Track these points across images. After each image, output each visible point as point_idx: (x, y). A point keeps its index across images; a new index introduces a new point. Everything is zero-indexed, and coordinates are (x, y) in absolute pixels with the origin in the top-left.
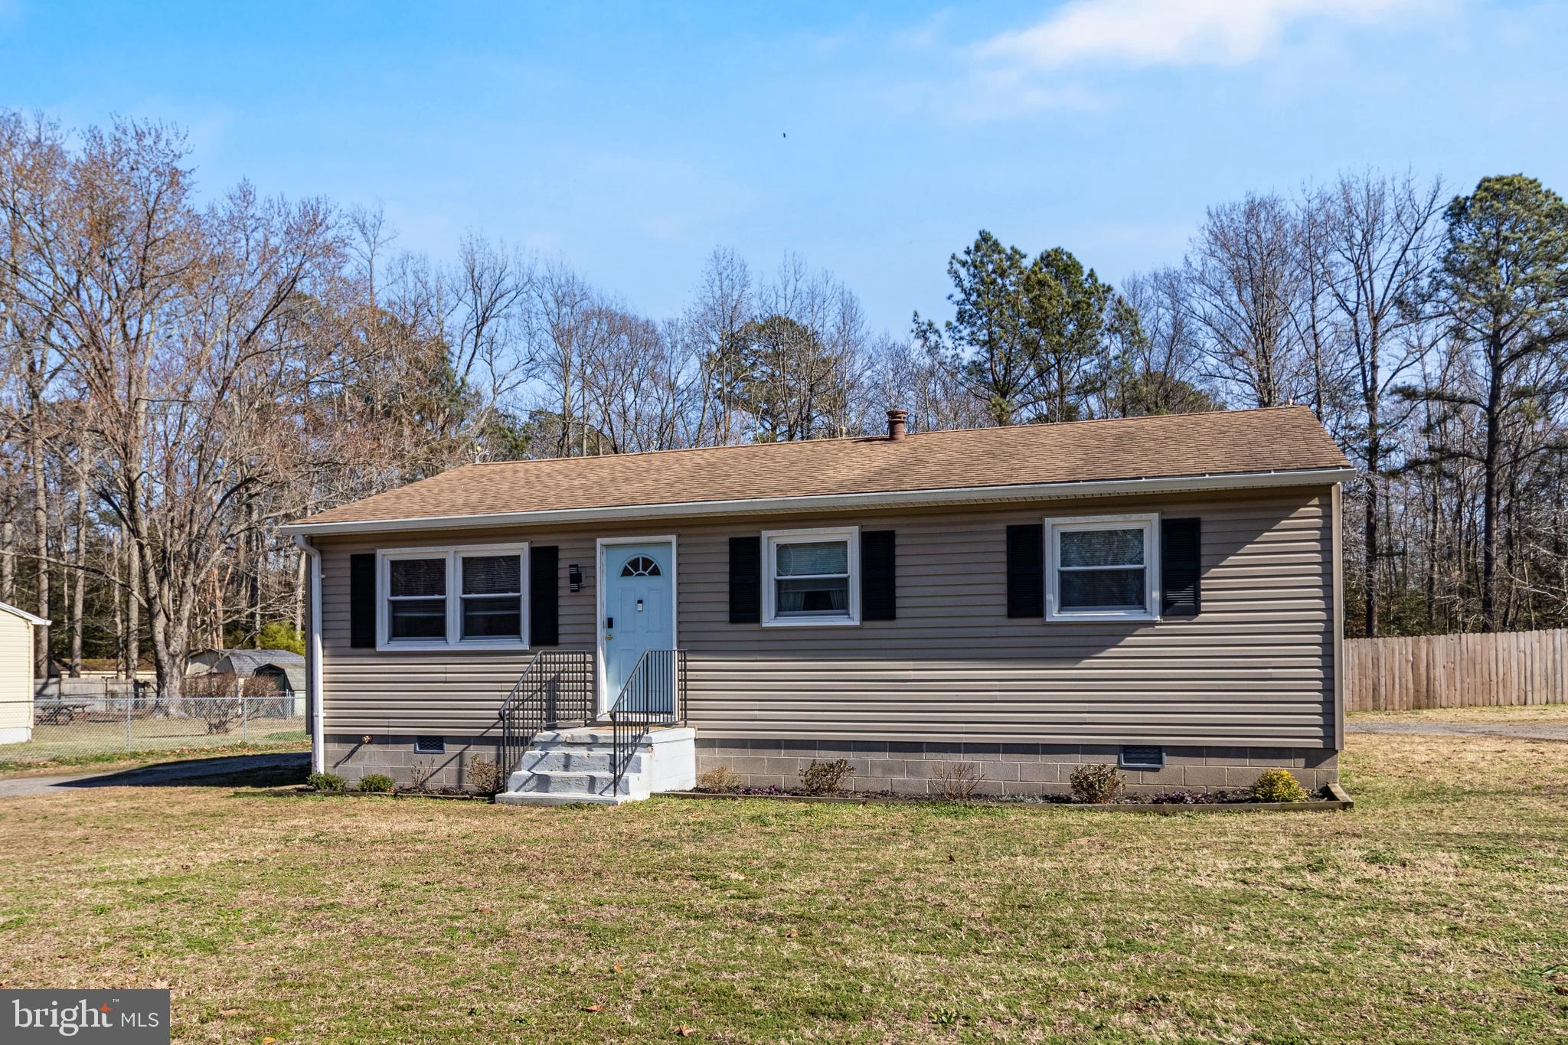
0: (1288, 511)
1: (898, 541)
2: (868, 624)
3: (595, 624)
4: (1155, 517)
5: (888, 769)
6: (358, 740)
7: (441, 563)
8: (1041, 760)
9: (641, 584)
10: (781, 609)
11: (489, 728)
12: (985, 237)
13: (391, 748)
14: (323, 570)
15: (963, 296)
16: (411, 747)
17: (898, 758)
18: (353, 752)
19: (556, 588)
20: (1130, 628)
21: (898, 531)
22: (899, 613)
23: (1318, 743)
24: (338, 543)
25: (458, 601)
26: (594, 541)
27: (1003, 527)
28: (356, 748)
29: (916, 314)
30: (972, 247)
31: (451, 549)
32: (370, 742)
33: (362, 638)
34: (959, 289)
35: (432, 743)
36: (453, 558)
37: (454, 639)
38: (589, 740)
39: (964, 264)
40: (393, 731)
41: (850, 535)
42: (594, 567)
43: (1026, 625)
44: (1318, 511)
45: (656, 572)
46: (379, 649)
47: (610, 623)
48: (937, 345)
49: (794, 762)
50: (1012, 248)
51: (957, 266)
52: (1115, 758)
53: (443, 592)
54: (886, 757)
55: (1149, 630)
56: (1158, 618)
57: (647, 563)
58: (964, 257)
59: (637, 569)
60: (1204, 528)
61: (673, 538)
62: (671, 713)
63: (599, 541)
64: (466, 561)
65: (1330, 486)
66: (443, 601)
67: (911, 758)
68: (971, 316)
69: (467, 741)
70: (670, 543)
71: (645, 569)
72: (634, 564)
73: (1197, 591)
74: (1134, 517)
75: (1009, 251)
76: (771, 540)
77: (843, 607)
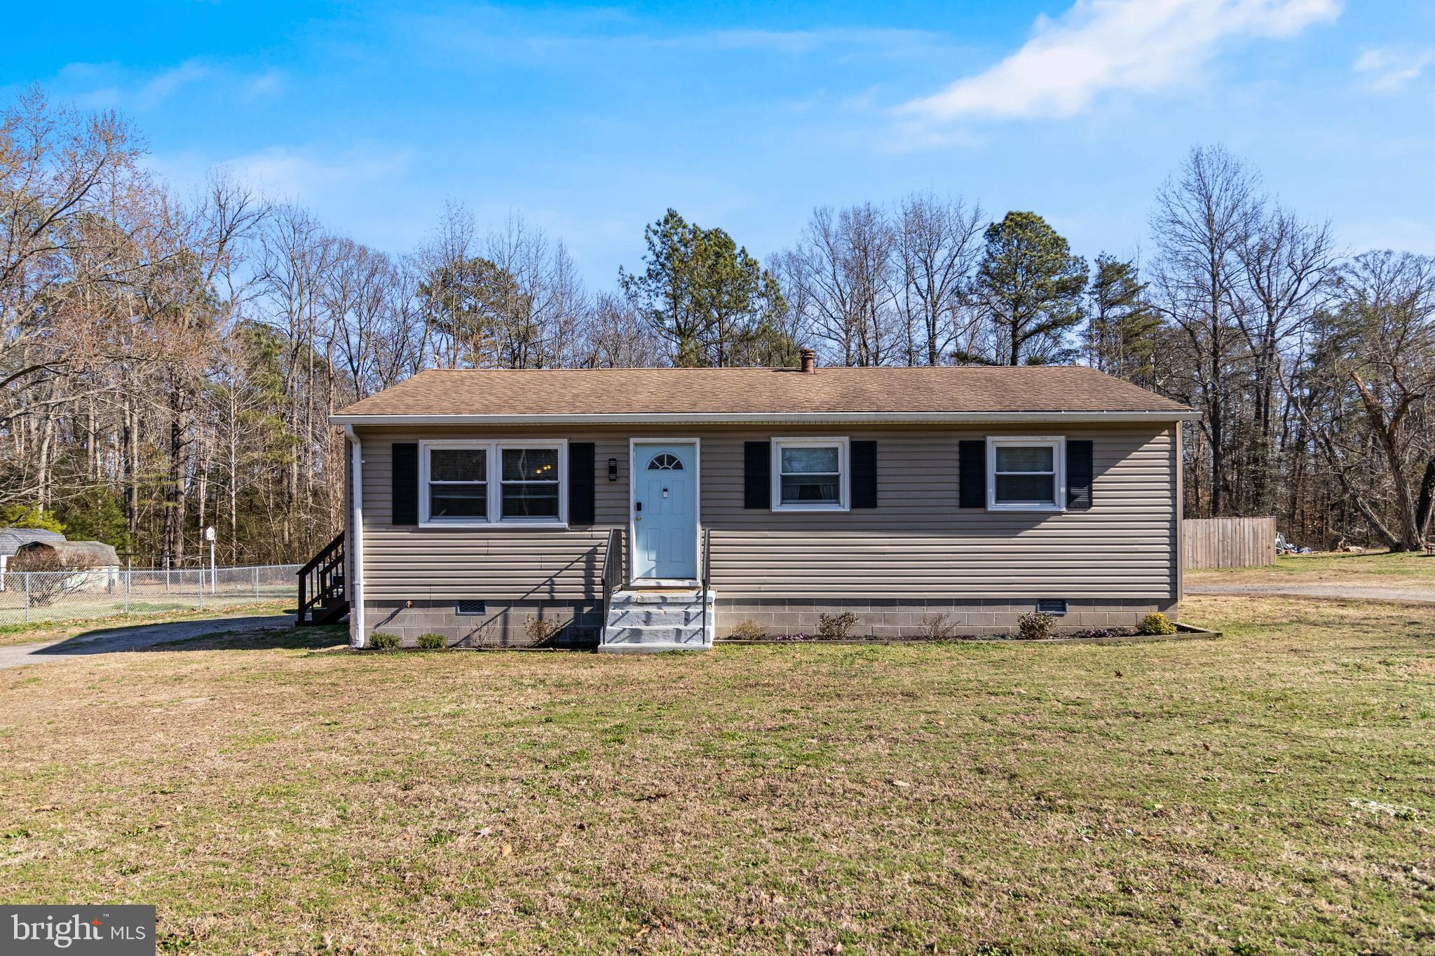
0: (1148, 439)
1: (879, 449)
2: (856, 511)
3: (628, 508)
4: (1062, 439)
5: (869, 619)
6: (401, 605)
7: (482, 453)
8: (982, 610)
9: (666, 476)
10: (785, 498)
11: (529, 593)
12: (672, 214)
13: (432, 611)
14: (363, 456)
15: (654, 258)
16: (452, 610)
17: (878, 610)
18: (393, 616)
19: (592, 478)
20: (1044, 516)
21: (879, 442)
22: (880, 502)
23: (1166, 595)
24: (380, 433)
25: (499, 487)
26: (628, 439)
27: (956, 441)
28: (397, 612)
29: (621, 268)
30: (662, 221)
31: (494, 442)
32: (411, 606)
33: (404, 515)
34: (651, 252)
35: (476, 606)
36: (494, 450)
37: (494, 518)
38: (660, 601)
39: (655, 232)
40: (435, 597)
41: (842, 444)
42: (628, 461)
43: (972, 513)
44: (1168, 439)
45: (679, 466)
46: (421, 525)
47: (639, 507)
48: (636, 295)
49: (796, 616)
50: (694, 225)
51: (651, 234)
52: (1034, 607)
53: (484, 478)
54: (868, 610)
55: (1057, 518)
56: (1064, 509)
57: (671, 459)
58: (656, 228)
59: (662, 464)
60: (1095, 448)
61: (697, 441)
62: (694, 579)
63: (632, 441)
64: (507, 454)
65: (1175, 423)
66: (484, 486)
67: (887, 611)
68: (657, 274)
69: (508, 603)
70: (694, 444)
71: (669, 464)
72: (660, 459)
73: (1090, 491)
74: (1049, 438)
75: (692, 227)
76: (779, 445)
77: (835, 497)
